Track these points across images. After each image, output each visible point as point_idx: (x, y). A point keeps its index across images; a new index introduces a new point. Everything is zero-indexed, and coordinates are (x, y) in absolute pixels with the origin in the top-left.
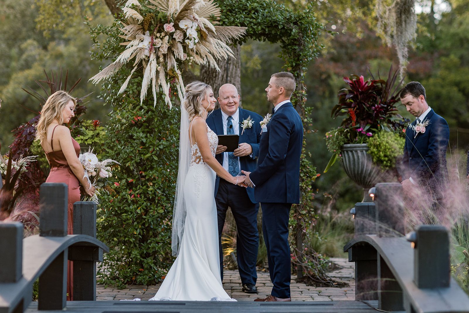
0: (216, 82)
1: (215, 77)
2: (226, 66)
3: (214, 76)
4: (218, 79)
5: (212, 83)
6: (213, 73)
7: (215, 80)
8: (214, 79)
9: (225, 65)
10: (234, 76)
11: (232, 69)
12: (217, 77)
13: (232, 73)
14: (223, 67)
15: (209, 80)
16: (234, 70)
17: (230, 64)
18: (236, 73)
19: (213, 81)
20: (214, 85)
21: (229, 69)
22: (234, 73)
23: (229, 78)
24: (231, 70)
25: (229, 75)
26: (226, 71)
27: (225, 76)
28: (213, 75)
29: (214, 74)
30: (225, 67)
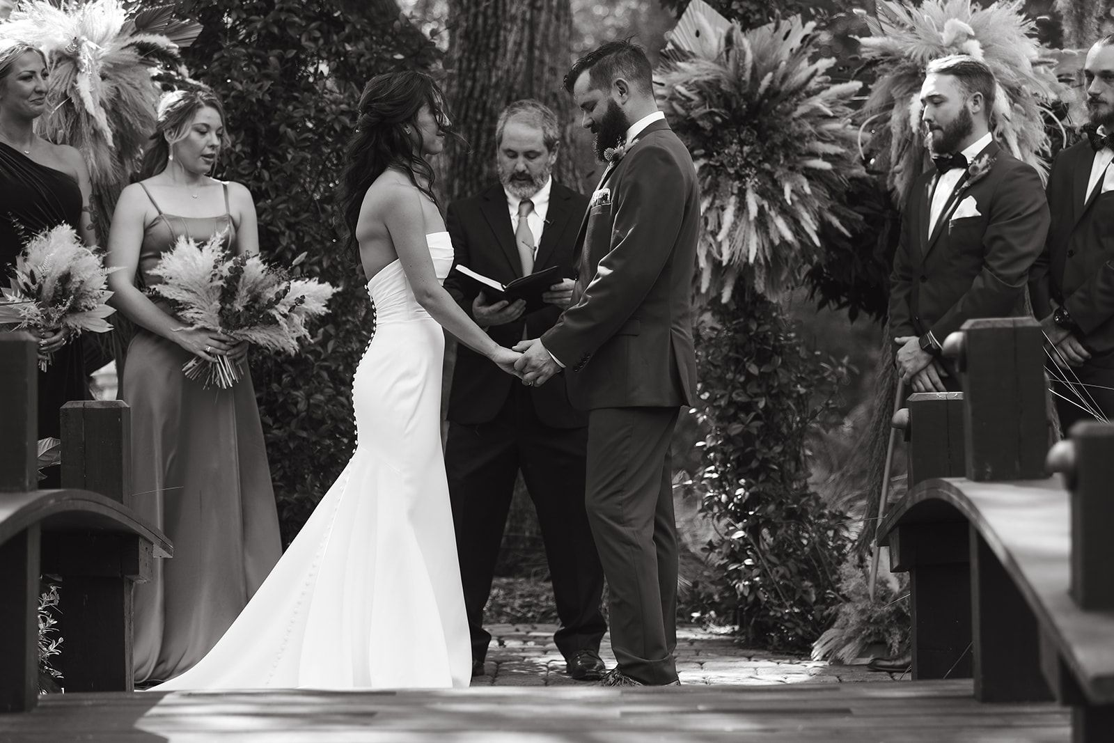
0: (498, 63)
1: (496, 49)
2: (528, 16)
3: (492, 46)
4: (505, 55)
5: (484, 66)
6: (489, 37)
7: (496, 58)
8: (492, 55)
9: (524, 13)
10: (551, 45)
11: (547, 27)
12: (501, 51)
13: (545, 36)
14: (519, 22)
15: (477, 59)
16: (552, 29)
17: (540, 9)
18: (557, 36)
19: (488, 61)
20: (494, 74)
21: (538, 24)
22: (551, 37)
23: (537, 53)
24: (542, 27)
25: (538, 43)
26: (527, 33)
27: (525, 45)
28: (487, 45)
29: (493, 40)
30: (523, 20)
